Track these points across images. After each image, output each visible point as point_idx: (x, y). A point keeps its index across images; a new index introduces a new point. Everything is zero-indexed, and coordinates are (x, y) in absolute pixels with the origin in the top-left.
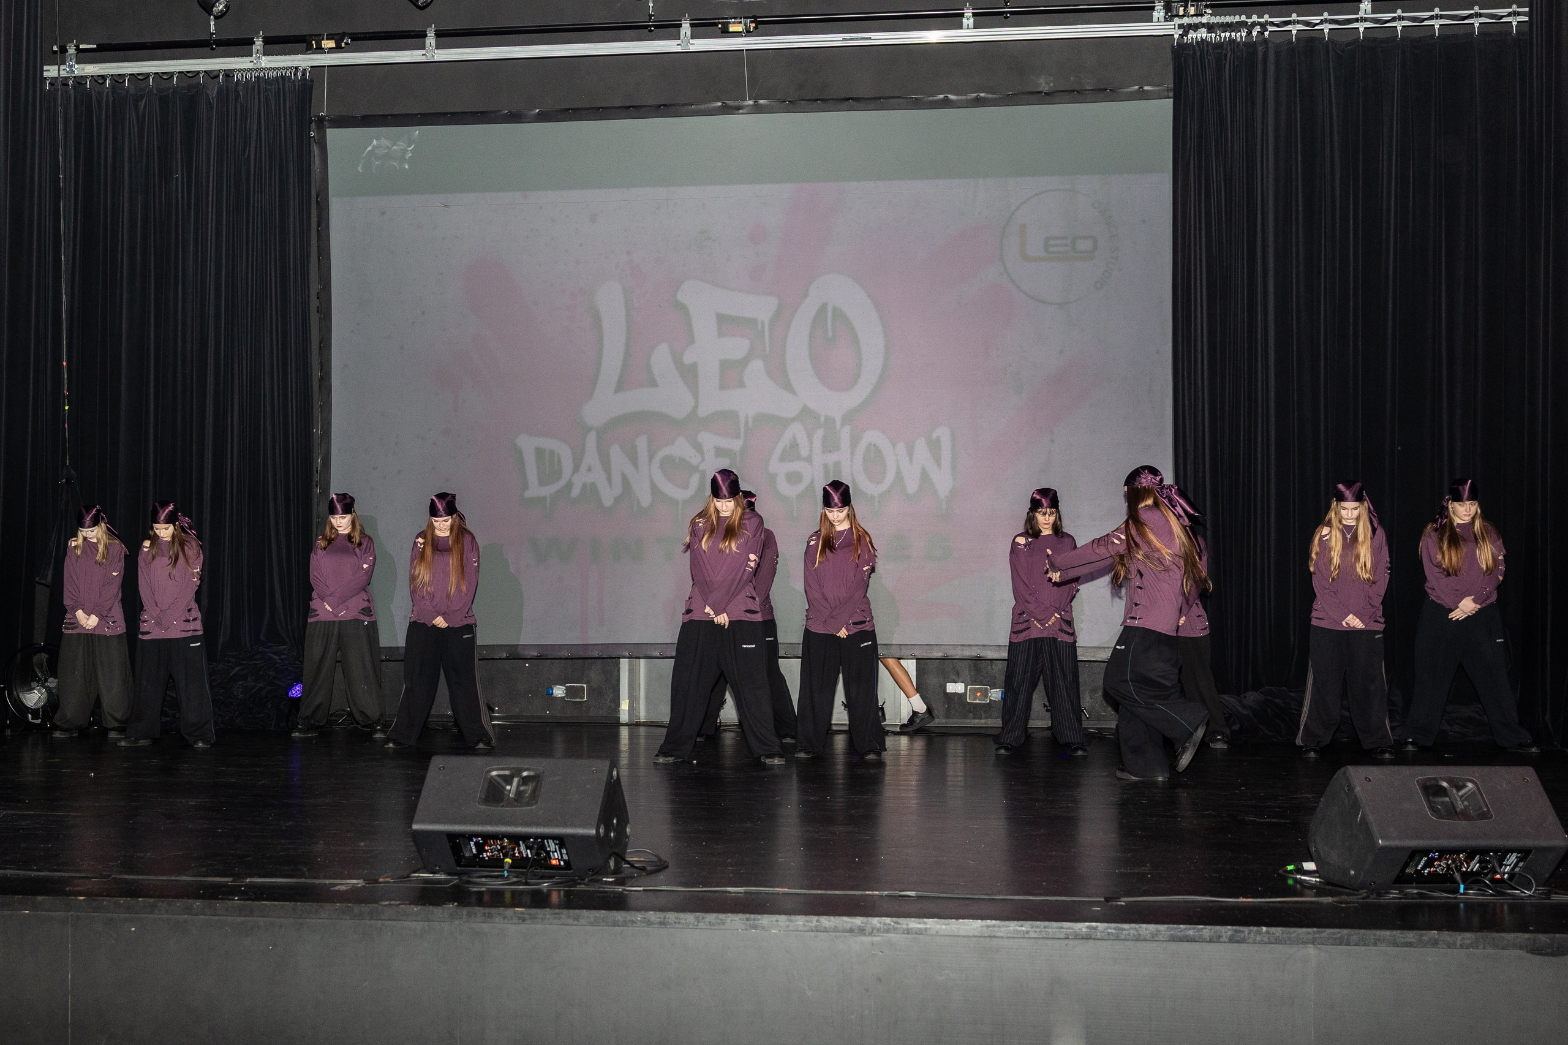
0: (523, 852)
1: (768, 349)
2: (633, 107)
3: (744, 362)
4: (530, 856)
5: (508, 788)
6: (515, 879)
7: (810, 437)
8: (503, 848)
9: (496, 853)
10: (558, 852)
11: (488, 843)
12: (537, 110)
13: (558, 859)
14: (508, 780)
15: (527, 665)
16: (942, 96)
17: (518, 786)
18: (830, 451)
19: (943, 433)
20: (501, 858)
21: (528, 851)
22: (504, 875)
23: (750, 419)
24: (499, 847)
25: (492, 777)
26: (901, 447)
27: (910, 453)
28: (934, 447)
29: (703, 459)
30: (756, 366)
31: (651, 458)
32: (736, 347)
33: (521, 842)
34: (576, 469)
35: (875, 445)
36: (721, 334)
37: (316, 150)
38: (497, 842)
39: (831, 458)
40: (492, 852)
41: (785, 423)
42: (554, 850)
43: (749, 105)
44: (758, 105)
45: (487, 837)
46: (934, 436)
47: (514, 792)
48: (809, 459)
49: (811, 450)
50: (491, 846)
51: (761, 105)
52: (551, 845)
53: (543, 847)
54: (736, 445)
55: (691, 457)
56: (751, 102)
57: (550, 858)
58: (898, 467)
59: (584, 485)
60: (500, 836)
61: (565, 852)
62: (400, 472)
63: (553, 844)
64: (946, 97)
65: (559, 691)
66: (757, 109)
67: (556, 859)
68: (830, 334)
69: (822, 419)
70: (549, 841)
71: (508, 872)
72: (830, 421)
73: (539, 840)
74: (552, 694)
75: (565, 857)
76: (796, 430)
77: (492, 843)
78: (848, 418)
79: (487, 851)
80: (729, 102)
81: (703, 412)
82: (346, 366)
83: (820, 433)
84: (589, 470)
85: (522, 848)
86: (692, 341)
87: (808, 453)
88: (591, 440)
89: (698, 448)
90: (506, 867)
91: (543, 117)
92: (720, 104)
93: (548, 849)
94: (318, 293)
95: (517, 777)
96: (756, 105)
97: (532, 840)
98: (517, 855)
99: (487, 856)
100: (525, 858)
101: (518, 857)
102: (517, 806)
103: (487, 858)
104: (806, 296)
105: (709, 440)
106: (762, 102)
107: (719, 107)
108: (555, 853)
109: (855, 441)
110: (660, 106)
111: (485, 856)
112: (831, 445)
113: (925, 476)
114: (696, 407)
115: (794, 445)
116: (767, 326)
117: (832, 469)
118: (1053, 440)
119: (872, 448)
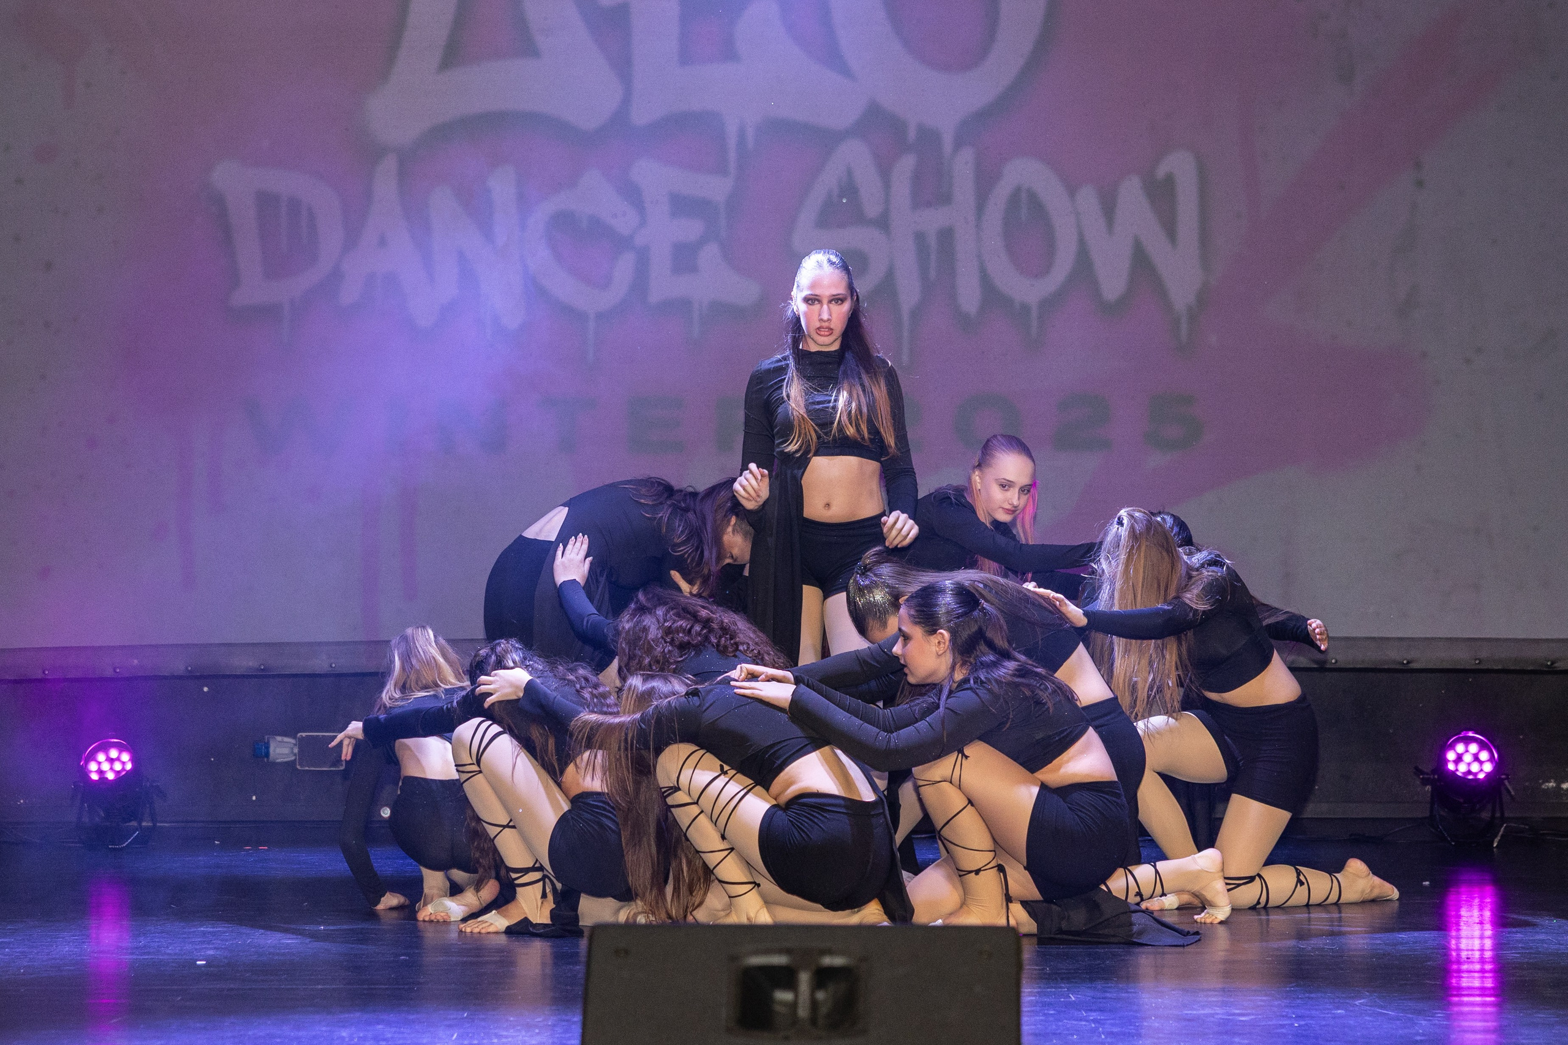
5: (784, 996)
7: (885, 172)
14: (786, 977)
15: (206, 689)
18: (929, 204)
19: (1181, 167)
23: (750, 133)
26: (1088, 197)
27: (1109, 209)
28: (1162, 197)
29: (643, 223)
31: (523, 217)
35: (1028, 191)
39: (933, 220)
41: (825, 140)
46: (1162, 173)
48: (883, 223)
49: (887, 201)
54: (716, 189)
55: (613, 215)
58: (1082, 242)
65: (282, 749)
69: (912, 134)
72: (929, 138)
74: (267, 755)
76: (854, 157)
78: (970, 130)
81: (642, 114)
83: (906, 164)
87: (880, 208)
88: (386, 174)
89: (633, 194)
109: (985, 182)
112: (931, 191)
113: (1141, 262)
114: (627, 100)
115: (849, 189)
117: (932, 241)
118: (1420, 184)
119: (1024, 195)
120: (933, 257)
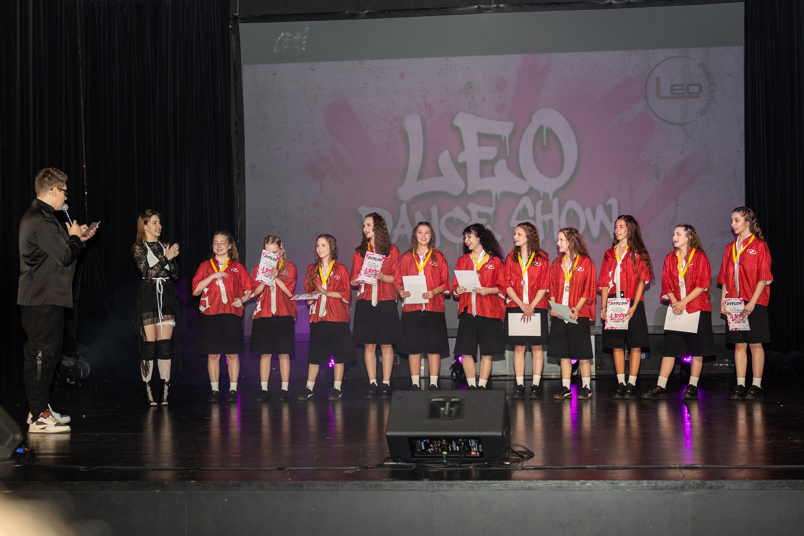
0: (454, 447)
1: (508, 154)
2: (424, 9)
3: (493, 162)
4: (458, 450)
5: (442, 409)
6: (451, 464)
7: (534, 205)
8: (442, 445)
9: (437, 448)
10: (477, 447)
11: (432, 443)
12: (367, 11)
13: (476, 451)
14: (443, 404)
16: (609, 1)
17: (449, 409)
18: (546, 213)
19: (613, 202)
20: (439, 452)
21: (457, 447)
22: (444, 462)
23: (499, 195)
24: (439, 445)
25: (433, 402)
26: (588, 210)
27: (594, 214)
28: (608, 210)
30: (502, 163)
31: (440, 218)
32: (490, 152)
33: (453, 442)
34: (394, 227)
35: (573, 209)
36: (480, 145)
37: (233, 37)
38: (438, 441)
39: (547, 217)
40: (434, 448)
41: (518, 197)
42: (474, 446)
43: (494, 8)
44: (499, 7)
45: (432, 439)
46: (608, 203)
47: (448, 412)
48: (534, 218)
49: (535, 213)
50: (434, 445)
51: (501, 7)
52: (473, 443)
53: (467, 444)
54: (490, 210)
55: (463, 218)
56: (495, 5)
57: (471, 451)
58: (588, 222)
59: (400, 236)
60: (442, 438)
61: (481, 447)
62: (288, 229)
63: (474, 442)
64: (611, 2)
66: (498, 10)
67: (474, 451)
68: (545, 144)
69: (541, 194)
70: (472, 440)
71: (446, 460)
72: (546, 195)
73: (465, 440)
75: (481, 450)
76: (526, 201)
77: (435, 442)
78: (557, 193)
79: (431, 448)
80: (482, 6)
81: (470, 191)
82: (254, 166)
83: (540, 203)
84: (403, 226)
85: (454, 445)
86: (462, 148)
87: (533, 214)
88: (403, 208)
89: (468, 213)
90: (444, 457)
91: (370, 16)
92: (476, 7)
93: (470, 445)
94: (236, 123)
95: (448, 402)
96: (498, 7)
97: (460, 440)
98: (450, 449)
99: (431, 451)
100: (455, 451)
101: (450, 451)
102: (450, 420)
103: (431, 452)
104: (530, 121)
105: (474, 208)
106: (501, 5)
107: (476, 9)
108: (475, 448)
109: (561, 207)
110: (441, 8)
111: (430, 450)
112: (547, 210)
113: (603, 227)
114: (466, 188)
115: (525, 210)
116: (507, 140)
117: (547, 223)
118: (677, 205)
119: (571, 211)
120: (547, 227)
